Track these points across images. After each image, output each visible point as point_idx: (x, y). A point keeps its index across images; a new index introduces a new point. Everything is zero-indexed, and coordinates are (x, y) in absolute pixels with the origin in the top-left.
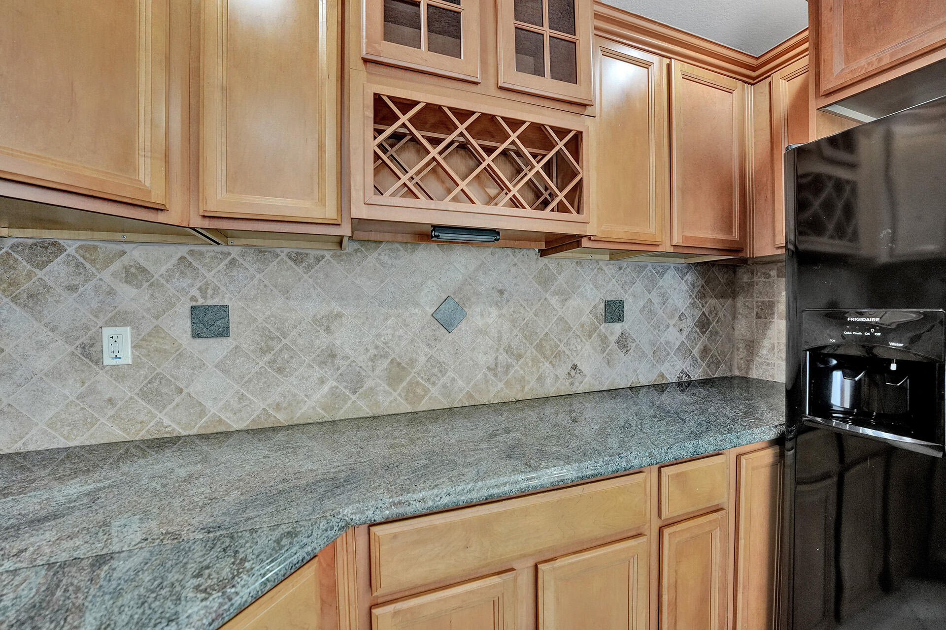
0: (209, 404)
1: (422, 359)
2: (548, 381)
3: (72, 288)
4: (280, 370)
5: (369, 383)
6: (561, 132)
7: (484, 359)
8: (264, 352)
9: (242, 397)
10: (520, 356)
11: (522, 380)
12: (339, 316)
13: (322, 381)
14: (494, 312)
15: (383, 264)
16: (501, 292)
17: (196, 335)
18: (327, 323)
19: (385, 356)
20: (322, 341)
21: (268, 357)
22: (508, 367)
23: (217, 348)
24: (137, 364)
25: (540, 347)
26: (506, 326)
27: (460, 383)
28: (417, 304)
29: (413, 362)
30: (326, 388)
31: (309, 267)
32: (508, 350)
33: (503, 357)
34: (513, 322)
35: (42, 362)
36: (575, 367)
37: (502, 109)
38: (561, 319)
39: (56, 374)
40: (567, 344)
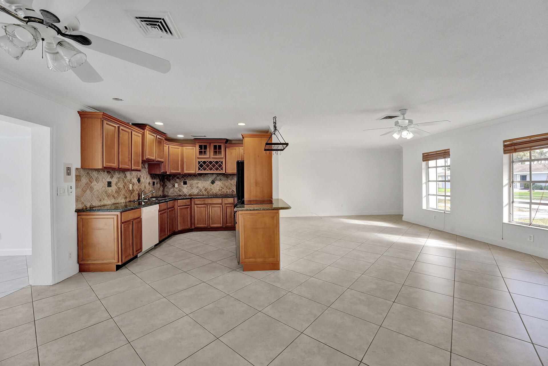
0: (185, 192)
1: (209, 188)
2: (228, 192)
3: (172, 179)
4: (192, 189)
5: (202, 191)
6: (220, 161)
7: (218, 189)
8: (190, 186)
9: (188, 192)
10: (223, 188)
11: (224, 192)
12: (199, 182)
13: (197, 190)
14: (219, 182)
15: (204, 176)
16: (220, 179)
17: (184, 184)
18: (197, 183)
19: (204, 188)
20: (197, 185)
21: (191, 187)
22: (222, 190)
23: (186, 186)
24: (178, 187)
25: (227, 187)
26: (221, 184)
27: (215, 192)
28: (208, 181)
29: (208, 189)
30: (197, 191)
31: (195, 177)
32: (222, 187)
33: (221, 188)
34: (222, 183)
35: (170, 187)
36: (233, 190)
37: (212, 160)
38: (230, 183)
39: (171, 188)
40: (232, 187)
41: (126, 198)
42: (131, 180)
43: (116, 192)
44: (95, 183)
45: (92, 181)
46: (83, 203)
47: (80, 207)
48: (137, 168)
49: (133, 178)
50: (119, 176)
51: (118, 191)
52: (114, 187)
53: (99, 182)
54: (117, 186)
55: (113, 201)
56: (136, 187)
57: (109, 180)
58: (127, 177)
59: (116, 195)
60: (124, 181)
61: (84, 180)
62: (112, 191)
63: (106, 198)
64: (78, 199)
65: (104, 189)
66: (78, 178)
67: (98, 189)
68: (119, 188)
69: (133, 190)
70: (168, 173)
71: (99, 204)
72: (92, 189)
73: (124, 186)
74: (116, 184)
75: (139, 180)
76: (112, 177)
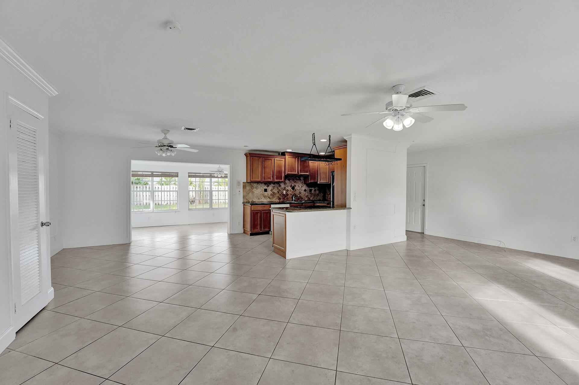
41: (280, 199)
42: (285, 188)
43: (271, 195)
44: (255, 189)
45: (253, 188)
46: (247, 199)
47: (245, 201)
48: (279, 180)
49: (288, 187)
50: (274, 186)
51: (273, 194)
52: (269, 192)
53: (258, 189)
54: (272, 191)
55: (269, 200)
56: (289, 193)
57: (266, 188)
58: (281, 186)
59: (271, 197)
60: (278, 189)
61: (248, 188)
62: (268, 194)
63: (263, 198)
64: (244, 197)
65: (262, 193)
66: (244, 187)
67: (257, 193)
68: (274, 193)
69: (287, 195)
70: (318, 183)
71: (258, 201)
72: (253, 193)
73: (278, 191)
74: (272, 190)
75: (293, 188)
76: (268, 186)
